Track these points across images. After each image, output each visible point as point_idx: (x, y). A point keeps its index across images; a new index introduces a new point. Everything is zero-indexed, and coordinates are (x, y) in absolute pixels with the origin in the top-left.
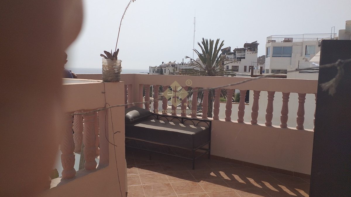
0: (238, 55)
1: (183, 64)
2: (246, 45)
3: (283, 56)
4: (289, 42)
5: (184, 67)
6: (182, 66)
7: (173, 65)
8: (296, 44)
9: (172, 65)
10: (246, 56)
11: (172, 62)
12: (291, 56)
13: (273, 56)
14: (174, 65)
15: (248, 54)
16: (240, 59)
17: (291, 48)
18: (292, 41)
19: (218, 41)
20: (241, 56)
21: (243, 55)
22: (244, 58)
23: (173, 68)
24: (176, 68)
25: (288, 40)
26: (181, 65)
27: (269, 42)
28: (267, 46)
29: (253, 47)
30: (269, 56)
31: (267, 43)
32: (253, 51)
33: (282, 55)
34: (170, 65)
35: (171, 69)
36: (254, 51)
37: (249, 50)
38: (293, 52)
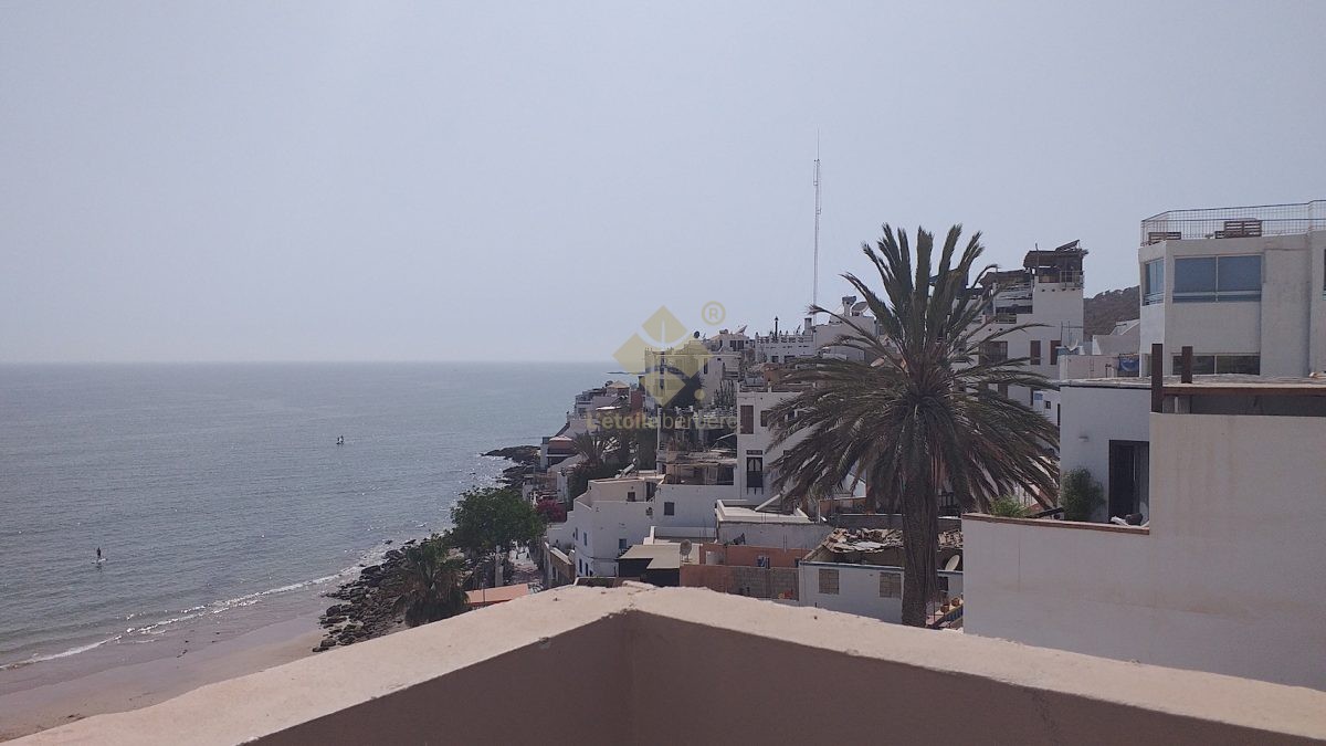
0: (1002, 300)
1: (775, 339)
2: (1033, 258)
3: (1222, 299)
4: (1247, 236)
5: (781, 351)
6: (771, 344)
7: (738, 344)
8: (1281, 245)
9: (733, 343)
10: (1035, 303)
11: (733, 330)
12: (1258, 298)
13: (1176, 300)
14: (741, 343)
15: (1044, 295)
16: (1010, 313)
17: (1255, 262)
18: (1260, 231)
19: (954, 233)
20: (1013, 303)
21: (1024, 298)
22: (1029, 309)
23: (738, 354)
24: (751, 354)
25: (1240, 230)
26: (767, 341)
27: (1153, 239)
28: (1147, 258)
29: (1062, 264)
30: (1160, 301)
31: (1143, 244)
32: (1063, 281)
33: (1218, 293)
34: (726, 344)
35: (730, 359)
36: (1070, 280)
37: (1046, 278)
38: (1267, 279)
